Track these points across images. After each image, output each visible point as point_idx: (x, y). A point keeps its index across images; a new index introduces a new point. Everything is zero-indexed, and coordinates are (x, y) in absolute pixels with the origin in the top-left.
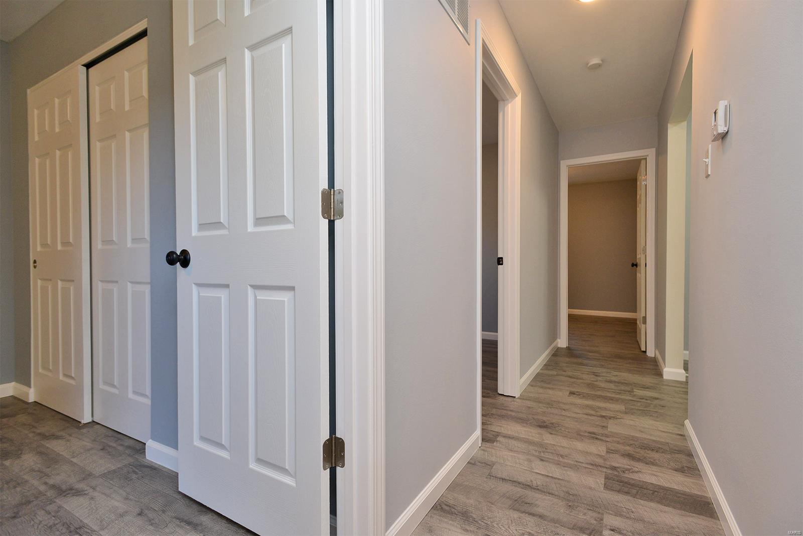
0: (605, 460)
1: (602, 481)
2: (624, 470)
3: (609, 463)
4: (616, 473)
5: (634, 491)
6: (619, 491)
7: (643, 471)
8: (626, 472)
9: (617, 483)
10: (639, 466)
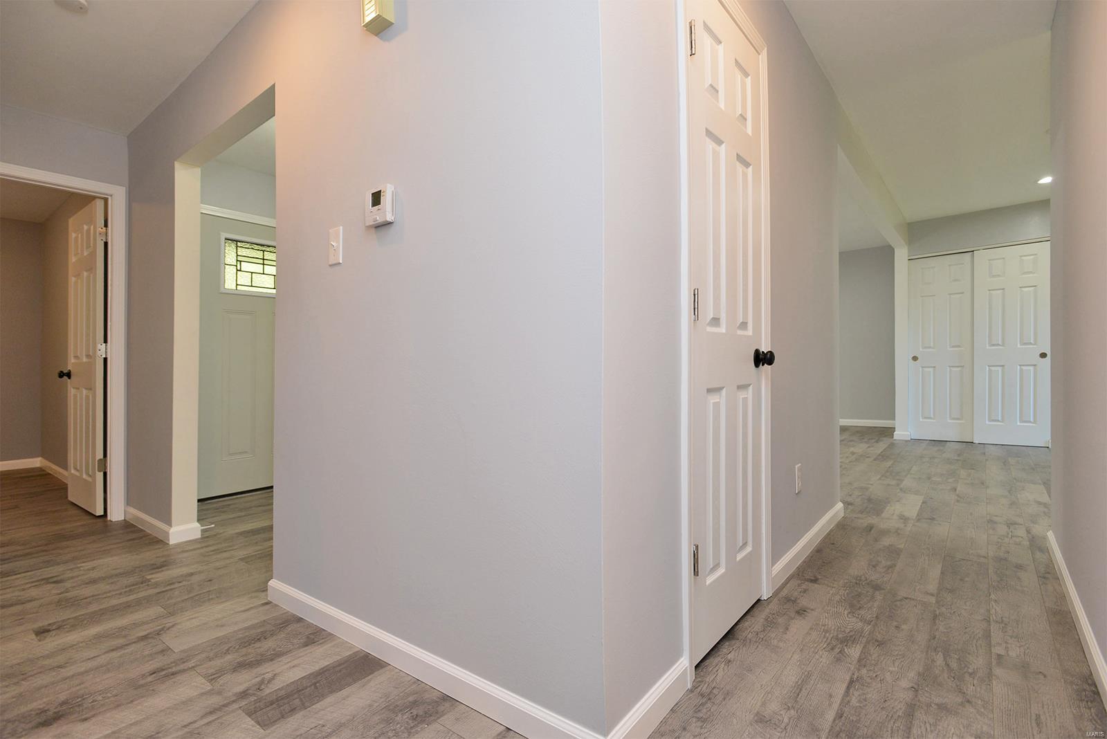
0: (219, 693)
1: (249, 722)
2: (257, 687)
3: (231, 694)
4: (253, 699)
5: (297, 702)
6: (283, 716)
7: (277, 671)
8: (263, 687)
9: (268, 709)
10: (266, 670)
